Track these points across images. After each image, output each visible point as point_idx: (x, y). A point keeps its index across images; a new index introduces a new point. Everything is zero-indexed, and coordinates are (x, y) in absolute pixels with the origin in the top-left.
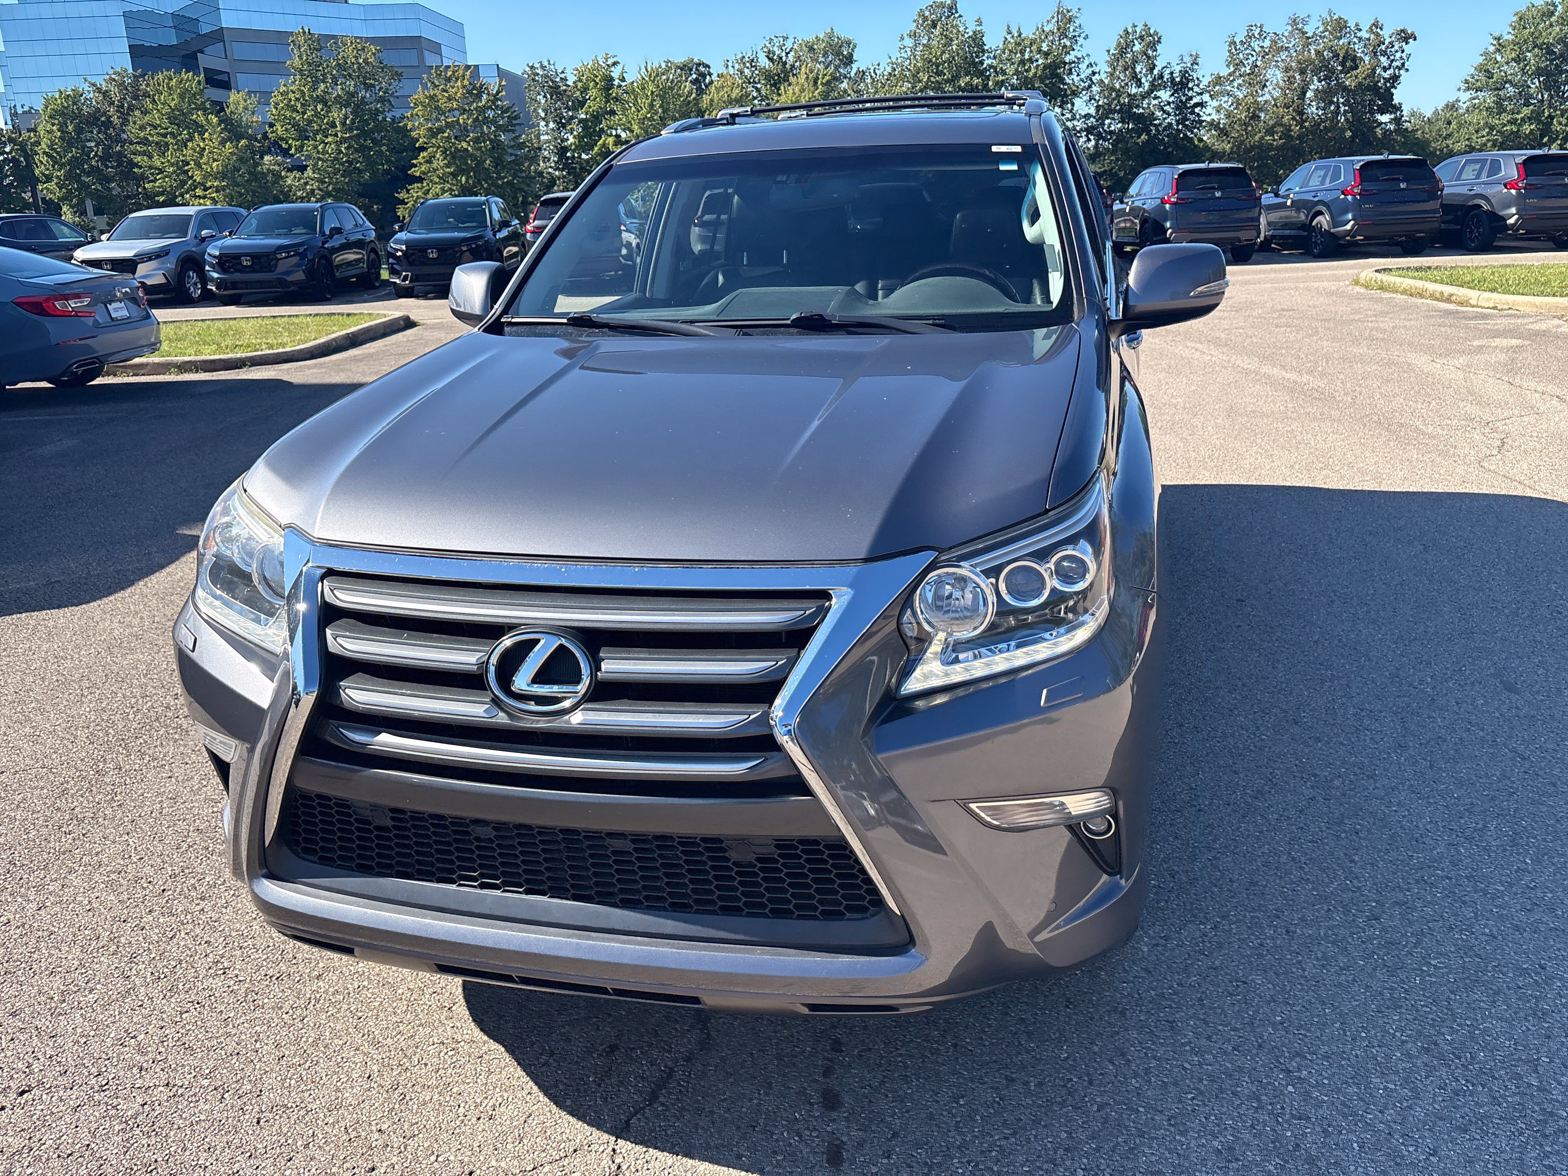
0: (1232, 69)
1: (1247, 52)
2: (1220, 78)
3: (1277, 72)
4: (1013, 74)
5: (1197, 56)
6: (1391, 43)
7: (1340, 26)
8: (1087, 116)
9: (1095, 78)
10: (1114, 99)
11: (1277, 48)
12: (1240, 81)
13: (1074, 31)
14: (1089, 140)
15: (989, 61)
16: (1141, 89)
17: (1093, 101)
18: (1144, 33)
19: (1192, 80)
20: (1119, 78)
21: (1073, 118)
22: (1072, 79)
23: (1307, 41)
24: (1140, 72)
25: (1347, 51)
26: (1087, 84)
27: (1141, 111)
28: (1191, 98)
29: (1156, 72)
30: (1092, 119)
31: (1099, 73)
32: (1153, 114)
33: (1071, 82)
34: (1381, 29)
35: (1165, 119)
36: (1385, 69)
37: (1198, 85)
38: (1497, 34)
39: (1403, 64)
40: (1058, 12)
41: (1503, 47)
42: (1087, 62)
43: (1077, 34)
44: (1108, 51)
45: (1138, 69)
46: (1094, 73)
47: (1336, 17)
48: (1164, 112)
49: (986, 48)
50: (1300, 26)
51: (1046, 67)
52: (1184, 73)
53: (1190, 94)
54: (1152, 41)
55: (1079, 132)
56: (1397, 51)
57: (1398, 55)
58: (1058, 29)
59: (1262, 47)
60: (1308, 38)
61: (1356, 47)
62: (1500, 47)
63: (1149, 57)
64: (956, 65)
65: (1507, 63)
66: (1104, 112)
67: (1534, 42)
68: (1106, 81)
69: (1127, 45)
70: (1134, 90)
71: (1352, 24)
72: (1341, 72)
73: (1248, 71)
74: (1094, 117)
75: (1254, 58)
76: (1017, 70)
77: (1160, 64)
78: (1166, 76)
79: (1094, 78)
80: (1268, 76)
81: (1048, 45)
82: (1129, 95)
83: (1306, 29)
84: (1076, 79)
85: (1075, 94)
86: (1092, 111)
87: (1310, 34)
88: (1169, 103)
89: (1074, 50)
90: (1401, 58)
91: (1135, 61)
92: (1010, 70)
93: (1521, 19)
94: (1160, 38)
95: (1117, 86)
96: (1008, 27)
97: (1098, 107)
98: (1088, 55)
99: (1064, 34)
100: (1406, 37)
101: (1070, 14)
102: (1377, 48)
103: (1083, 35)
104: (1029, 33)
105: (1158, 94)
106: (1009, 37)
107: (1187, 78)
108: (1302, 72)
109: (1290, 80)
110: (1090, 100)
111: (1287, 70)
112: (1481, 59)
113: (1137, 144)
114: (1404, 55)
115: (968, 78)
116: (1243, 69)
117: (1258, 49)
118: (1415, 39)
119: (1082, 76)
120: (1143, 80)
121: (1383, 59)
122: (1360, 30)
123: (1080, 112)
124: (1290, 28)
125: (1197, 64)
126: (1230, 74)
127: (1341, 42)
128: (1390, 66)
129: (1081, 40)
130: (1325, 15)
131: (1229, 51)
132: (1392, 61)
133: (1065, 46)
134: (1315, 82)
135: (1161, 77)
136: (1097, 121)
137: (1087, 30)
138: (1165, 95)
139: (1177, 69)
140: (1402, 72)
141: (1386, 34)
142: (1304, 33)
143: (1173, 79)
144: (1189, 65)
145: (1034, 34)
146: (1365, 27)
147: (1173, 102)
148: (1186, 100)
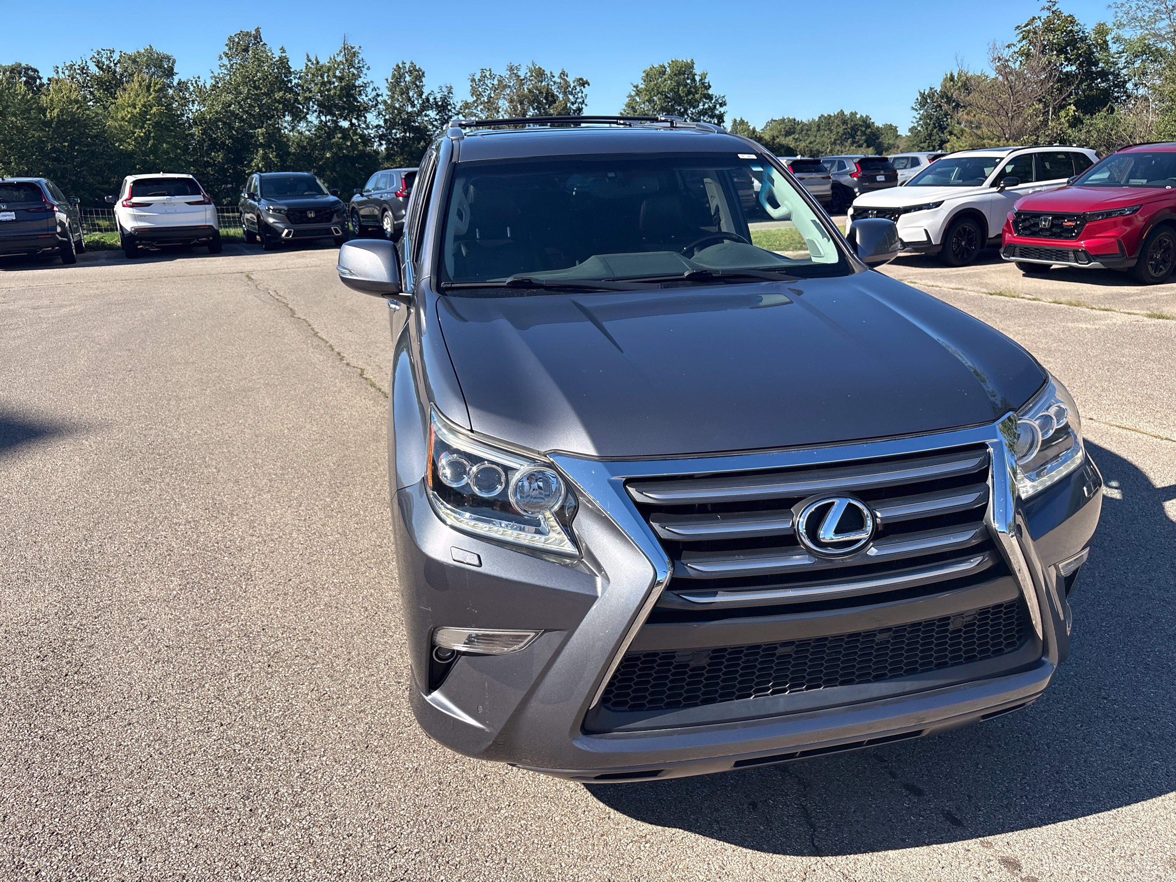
0: (475, 98)
1: (484, 87)
2: (468, 104)
3: (506, 102)
4: (318, 92)
5: (451, 88)
6: (574, 87)
7: (540, 74)
8: (378, 127)
9: (380, 99)
10: (397, 115)
11: (502, 86)
12: (482, 107)
13: (359, 63)
14: (381, 144)
15: (296, 81)
16: (415, 109)
17: (381, 116)
18: (412, 69)
19: (450, 104)
20: (398, 100)
21: (368, 127)
22: (363, 98)
23: (521, 82)
24: (413, 97)
25: (547, 89)
26: (374, 103)
27: (417, 124)
28: (451, 117)
29: (424, 97)
30: (382, 129)
31: (382, 95)
32: (427, 127)
33: (362, 101)
34: (567, 76)
35: (435, 131)
36: (573, 104)
37: (454, 108)
38: (635, 84)
39: (583, 101)
40: (345, 49)
41: (641, 92)
42: (371, 87)
43: (361, 65)
44: (387, 80)
45: (411, 94)
46: (378, 95)
47: (537, 67)
48: (434, 126)
49: (292, 70)
50: (515, 71)
51: (342, 89)
52: (444, 99)
53: (450, 114)
54: (418, 75)
55: (373, 138)
56: (579, 92)
57: (580, 95)
58: (347, 60)
59: (493, 84)
60: (522, 80)
61: (553, 88)
62: (638, 93)
63: (417, 87)
64: (269, 82)
65: (644, 103)
66: (391, 124)
67: (657, 90)
68: (389, 102)
69: (401, 77)
70: (410, 109)
71: (547, 72)
72: (546, 104)
73: (486, 101)
74: (384, 128)
75: (489, 92)
76: (320, 89)
77: (426, 91)
78: (431, 100)
79: (378, 99)
80: (500, 105)
81: (340, 72)
82: (407, 113)
83: (519, 73)
84: (366, 99)
85: (367, 110)
86: (382, 123)
87: (522, 78)
88: (436, 120)
89: (361, 77)
90: (582, 96)
91: (408, 89)
92: (315, 89)
93: (647, 75)
94: (423, 73)
95: (397, 105)
96: (308, 56)
97: (386, 121)
98: (372, 82)
99: (351, 65)
100: (583, 83)
101: (354, 50)
102: (565, 89)
103: (366, 67)
104: (324, 61)
105: (428, 113)
106: (309, 63)
107: (446, 103)
108: (521, 103)
109: (515, 108)
110: (379, 115)
111: (511, 101)
112: (627, 100)
113: (419, 148)
114: (583, 95)
115: (281, 93)
116: (482, 99)
117: (491, 86)
118: (589, 85)
119: (370, 97)
120: (416, 102)
121: (571, 97)
122: (554, 77)
123: (372, 123)
124: (509, 73)
125: (452, 93)
126: (474, 102)
127: (543, 83)
128: (576, 102)
129: (365, 71)
130: (531, 66)
131: (471, 86)
132: (577, 98)
133: (353, 74)
134: (531, 110)
135: (428, 100)
136: (386, 130)
137: (368, 62)
138: (432, 114)
139: (439, 96)
140: (583, 106)
141: (571, 79)
142: (519, 76)
143: (436, 103)
144: (446, 94)
145: (328, 63)
146: (557, 74)
147: (439, 119)
148: (448, 118)
